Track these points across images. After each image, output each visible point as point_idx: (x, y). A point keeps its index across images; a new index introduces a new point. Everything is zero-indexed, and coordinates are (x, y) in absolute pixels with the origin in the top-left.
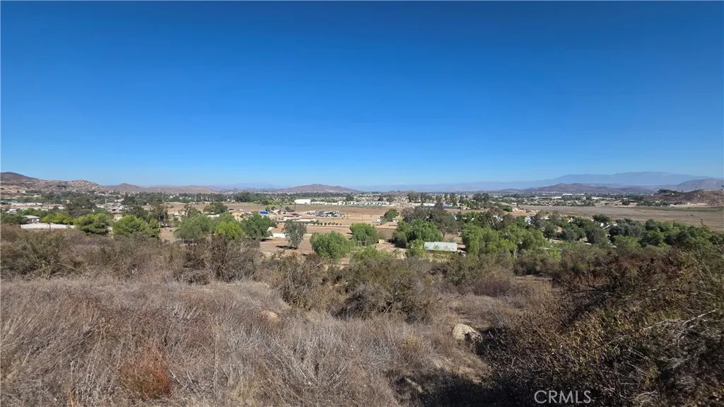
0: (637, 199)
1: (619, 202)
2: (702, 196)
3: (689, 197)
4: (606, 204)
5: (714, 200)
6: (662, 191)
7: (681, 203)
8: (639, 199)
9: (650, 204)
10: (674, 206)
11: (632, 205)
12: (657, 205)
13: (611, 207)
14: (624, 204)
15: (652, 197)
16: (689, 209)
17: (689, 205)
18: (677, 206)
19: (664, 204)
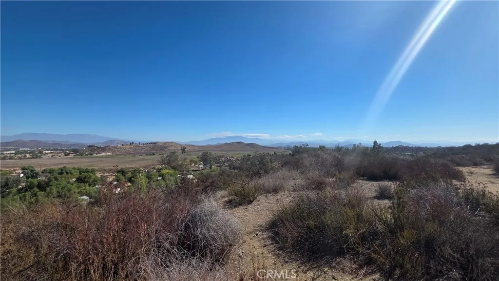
0: (75, 151)
1: (62, 155)
2: (109, 149)
3: (103, 149)
4: (53, 156)
5: (114, 151)
6: (90, 146)
7: (99, 153)
8: (76, 151)
9: (82, 155)
10: (95, 155)
11: (71, 156)
12: (86, 155)
13: (55, 158)
14: (66, 155)
15: (84, 150)
16: (102, 157)
17: (103, 154)
18: (97, 155)
19: (91, 154)
